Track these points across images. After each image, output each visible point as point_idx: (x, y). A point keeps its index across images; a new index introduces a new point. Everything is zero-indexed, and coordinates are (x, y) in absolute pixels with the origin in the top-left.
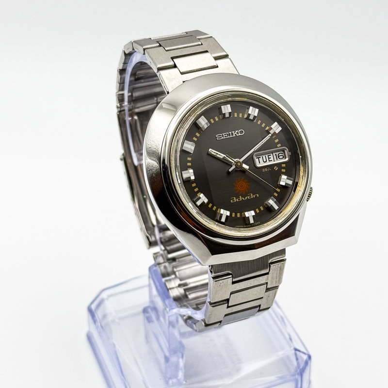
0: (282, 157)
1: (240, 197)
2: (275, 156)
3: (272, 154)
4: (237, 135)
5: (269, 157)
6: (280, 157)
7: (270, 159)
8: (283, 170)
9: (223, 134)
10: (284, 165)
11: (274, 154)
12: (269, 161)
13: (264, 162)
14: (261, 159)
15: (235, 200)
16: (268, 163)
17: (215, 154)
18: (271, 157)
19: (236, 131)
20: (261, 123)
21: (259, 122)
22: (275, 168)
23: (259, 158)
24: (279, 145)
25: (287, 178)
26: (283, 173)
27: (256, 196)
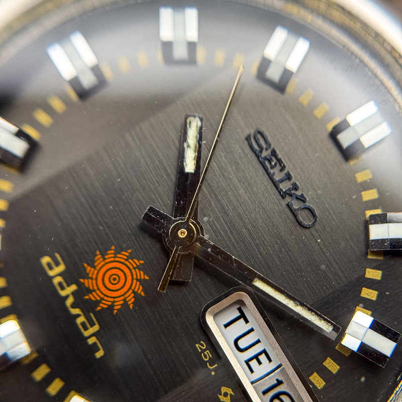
1: (74, 287)
2: (271, 381)
3: (272, 366)
5: (263, 358)
7: (254, 363)
11: (279, 375)
12: (247, 362)
13: (236, 343)
14: (240, 327)
16: (236, 361)
18: (266, 366)
20: (371, 284)
21: (374, 274)
22: (224, 389)
23: (243, 316)
24: (318, 381)
27: (94, 348)
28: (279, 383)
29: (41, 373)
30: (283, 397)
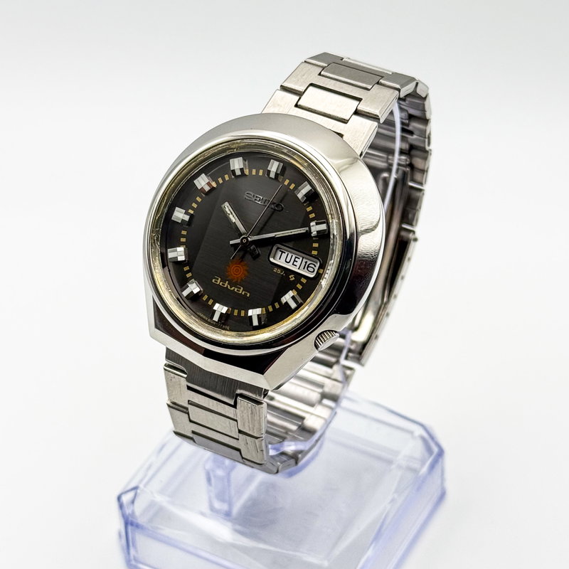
0: (312, 270)
1: (227, 282)
2: (304, 263)
3: (301, 259)
5: (297, 259)
6: (309, 269)
7: (295, 263)
8: (299, 286)
9: (256, 195)
10: (304, 281)
11: (304, 260)
13: (286, 262)
14: (284, 256)
15: (219, 281)
16: (289, 266)
17: (229, 212)
18: (299, 261)
20: (311, 212)
21: (309, 209)
22: (290, 277)
23: (282, 252)
24: (314, 253)
25: (293, 298)
26: (297, 290)
27: (246, 294)
28: (306, 262)
29: (236, 312)
30: (310, 266)
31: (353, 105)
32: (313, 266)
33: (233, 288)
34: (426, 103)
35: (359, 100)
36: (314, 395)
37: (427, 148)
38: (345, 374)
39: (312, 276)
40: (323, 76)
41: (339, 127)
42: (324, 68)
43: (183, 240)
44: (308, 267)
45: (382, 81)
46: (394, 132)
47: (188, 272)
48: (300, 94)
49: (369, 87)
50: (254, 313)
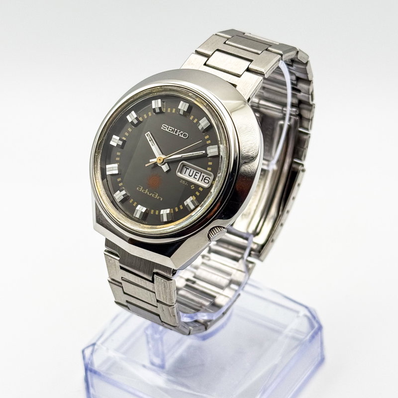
0: (207, 182)
1: (147, 190)
2: (201, 177)
3: (200, 173)
4: (180, 136)
5: (197, 174)
6: (205, 181)
7: (196, 177)
8: (198, 194)
9: (169, 127)
10: (201, 189)
11: (202, 174)
12: (194, 177)
13: (189, 175)
14: (188, 171)
15: (141, 189)
16: (191, 179)
17: (150, 139)
18: (199, 175)
19: (182, 132)
20: (208, 140)
21: (207, 137)
22: (192, 186)
23: (187, 169)
24: (209, 169)
25: (192, 201)
26: (196, 196)
27: (160, 199)
28: (203, 176)
29: (152, 212)
30: (206, 178)
31: (246, 64)
32: (208, 179)
33: (151, 194)
34: (308, 68)
35: (251, 61)
36: (224, 281)
37: (311, 103)
38: (247, 266)
39: (206, 186)
40: (227, 44)
41: (234, 80)
42: (228, 39)
43: (118, 159)
44: (205, 179)
45: (270, 48)
46: (286, 90)
47: (120, 182)
48: (208, 57)
49: (260, 52)
50: (165, 212)
